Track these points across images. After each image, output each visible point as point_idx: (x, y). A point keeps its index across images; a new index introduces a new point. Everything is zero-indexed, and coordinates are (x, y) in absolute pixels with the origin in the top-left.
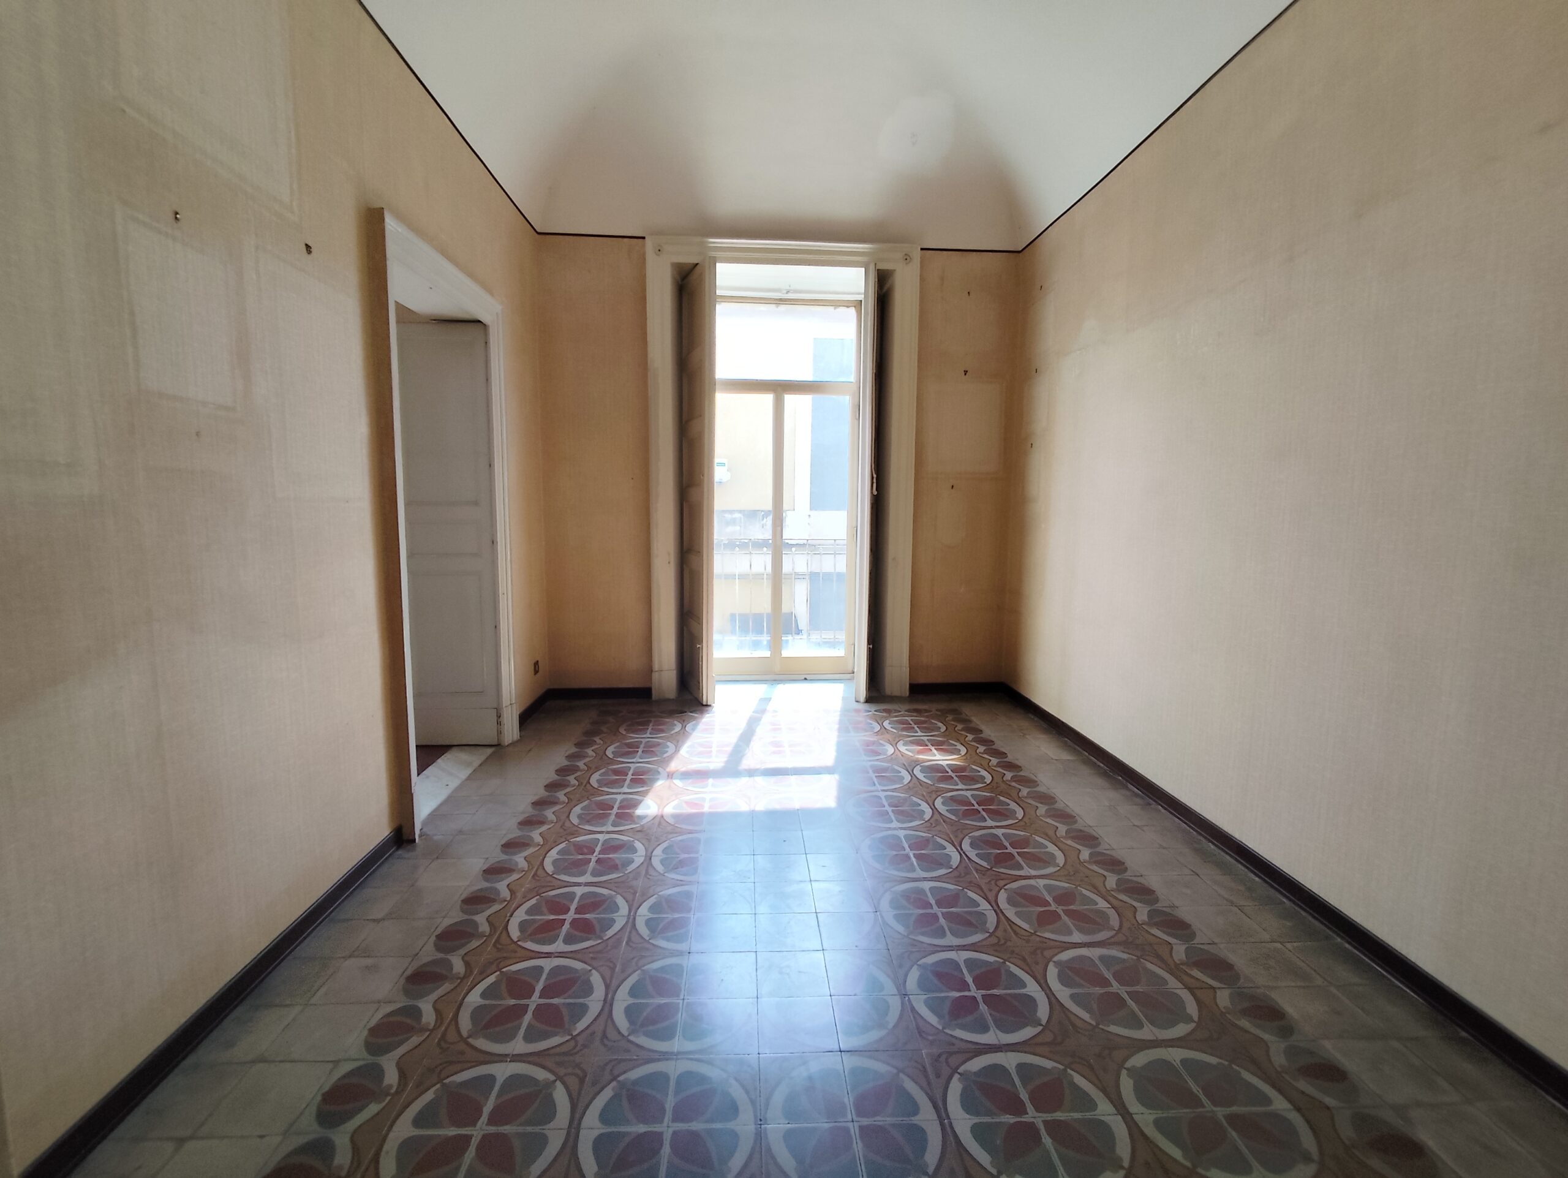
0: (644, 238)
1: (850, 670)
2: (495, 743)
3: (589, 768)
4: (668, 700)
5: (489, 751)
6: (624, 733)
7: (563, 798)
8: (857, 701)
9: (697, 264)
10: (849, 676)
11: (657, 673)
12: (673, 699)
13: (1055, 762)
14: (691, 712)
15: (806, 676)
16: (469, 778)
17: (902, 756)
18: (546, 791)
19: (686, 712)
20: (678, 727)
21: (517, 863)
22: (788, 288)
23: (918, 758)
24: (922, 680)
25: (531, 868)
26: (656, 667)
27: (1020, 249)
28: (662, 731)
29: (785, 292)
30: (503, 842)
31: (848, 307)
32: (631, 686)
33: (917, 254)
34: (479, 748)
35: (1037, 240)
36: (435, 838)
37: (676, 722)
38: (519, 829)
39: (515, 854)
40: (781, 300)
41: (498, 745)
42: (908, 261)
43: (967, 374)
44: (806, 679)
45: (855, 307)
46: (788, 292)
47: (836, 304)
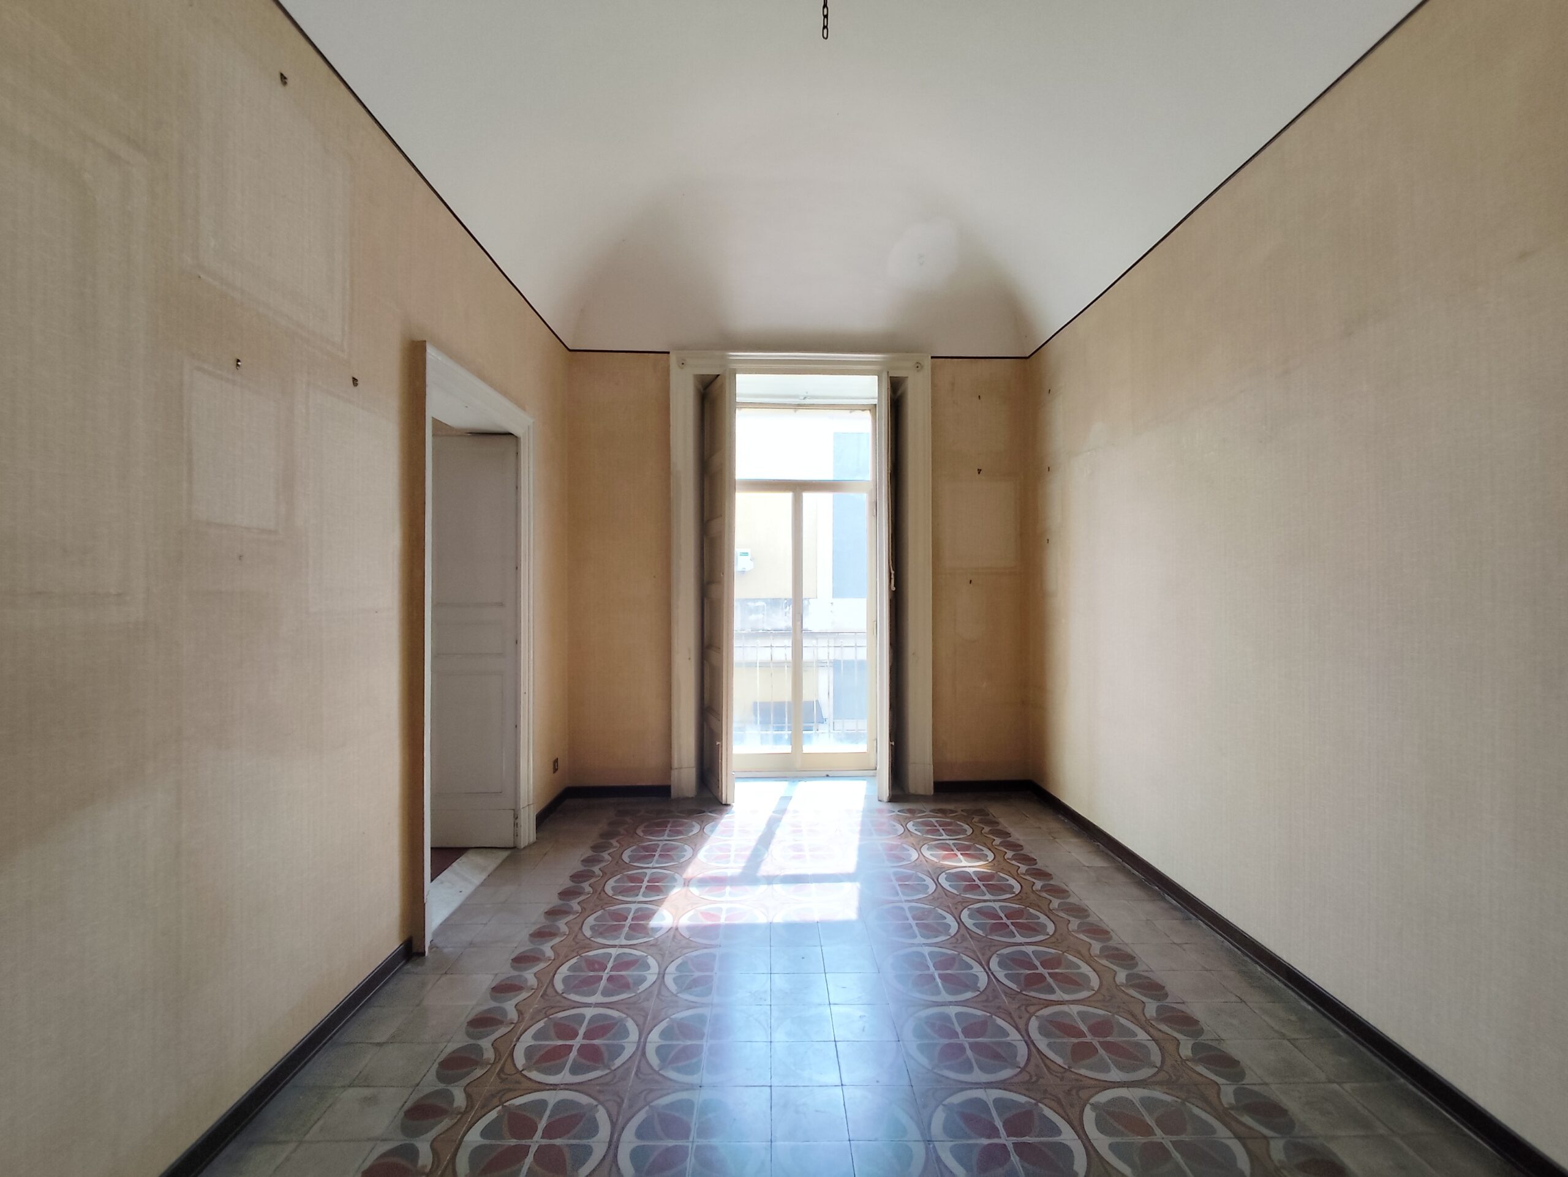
0: (668, 353)
1: (873, 765)
2: (512, 845)
3: (604, 873)
4: (687, 798)
5: (505, 854)
6: (641, 834)
7: (577, 908)
8: (880, 801)
9: (718, 375)
10: (872, 772)
11: (676, 770)
12: (692, 798)
13: (1087, 869)
14: (710, 812)
15: (830, 773)
16: (482, 884)
17: (926, 861)
18: (560, 899)
19: (704, 812)
20: (696, 829)
21: (526, 980)
22: (806, 395)
23: (942, 865)
24: (947, 777)
25: (540, 985)
26: (675, 764)
27: (1027, 356)
28: (679, 833)
29: (802, 398)
30: (513, 956)
31: (863, 410)
32: (649, 784)
33: (928, 363)
34: (494, 851)
35: (1043, 348)
36: (446, 950)
37: (694, 823)
38: (531, 942)
39: (526, 969)
40: (799, 405)
41: (514, 848)
42: (919, 368)
43: (981, 472)
44: (828, 776)
45: (870, 410)
46: (805, 398)
47: (852, 408)
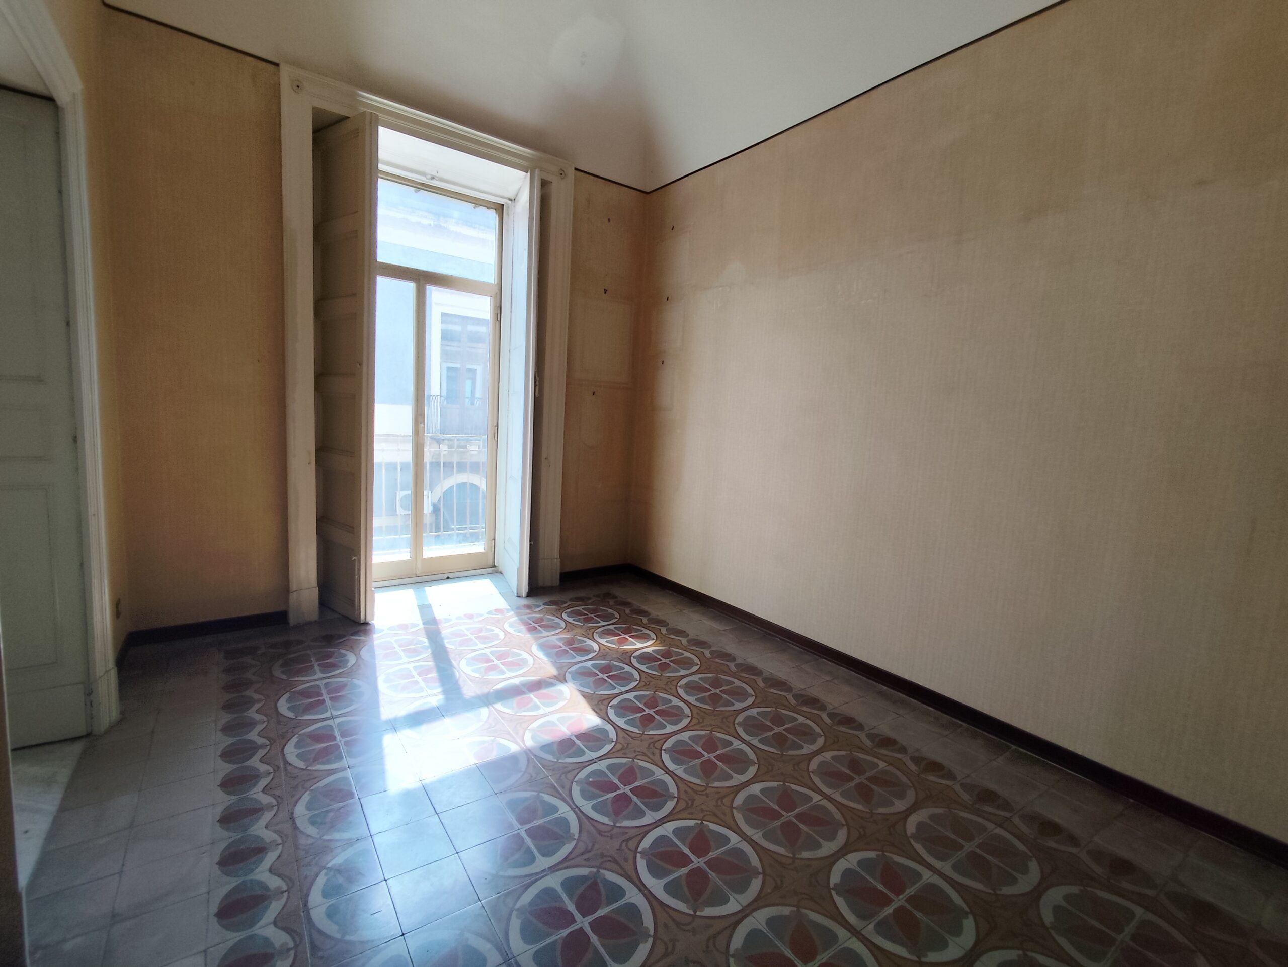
0: (277, 65)
1: (490, 562)
2: (82, 731)
3: (272, 741)
4: (310, 623)
5: (78, 747)
6: (284, 677)
7: (266, 799)
8: (519, 597)
9: (348, 117)
10: (490, 570)
11: (295, 593)
12: (316, 621)
13: (724, 632)
14: (352, 635)
15: (450, 575)
17: (609, 649)
18: (229, 793)
19: (344, 636)
20: (352, 659)
21: (267, 941)
22: (434, 174)
23: (625, 650)
24: (567, 570)
25: (297, 939)
26: (294, 586)
27: (648, 191)
28: (334, 666)
29: (429, 177)
30: (214, 909)
31: (488, 208)
33: (571, 173)
34: (47, 748)
35: (669, 186)
37: (342, 651)
38: (228, 874)
39: (252, 923)
40: (423, 184)
41: (88, 735)
42: (563, 176)
43: (607, 292)
44: (448, 578)
45: (495, 210)
46: (433, 178)
47: (477, 202)
